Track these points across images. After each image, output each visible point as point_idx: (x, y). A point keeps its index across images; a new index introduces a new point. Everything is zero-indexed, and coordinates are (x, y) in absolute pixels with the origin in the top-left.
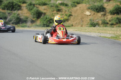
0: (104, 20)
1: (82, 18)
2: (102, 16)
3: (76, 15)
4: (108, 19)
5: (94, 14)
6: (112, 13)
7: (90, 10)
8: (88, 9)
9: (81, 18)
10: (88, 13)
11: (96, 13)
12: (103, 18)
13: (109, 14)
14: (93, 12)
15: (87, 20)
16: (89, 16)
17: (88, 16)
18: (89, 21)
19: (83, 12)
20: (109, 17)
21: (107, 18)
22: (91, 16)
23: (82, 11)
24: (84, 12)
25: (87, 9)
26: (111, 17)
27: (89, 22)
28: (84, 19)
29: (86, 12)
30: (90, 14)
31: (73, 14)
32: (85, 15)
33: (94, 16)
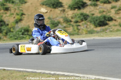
0: (65, 17)
2: (61, 12)
3: (29, 13)
4: (70, 16)
5: (51, 11)
6: (72, 8)
8: (42, 5)
10: (43, 10)
11: (53, 9)
12: (63, 15)
13: (69, 10)
14: (49, 9)
16: (46, 14)
17: (44, 13)
19: (36, 9)
20: (70, 13)
21: (68, 15)
22: (47, 13)
23: (35, 8)
24: (38, 9)
25: (40, 5)
26: (73, 14)
27: (47, 21)
29: (40, 9)
30: (46, 11)
31: (25, 12)
33: (52, 12)
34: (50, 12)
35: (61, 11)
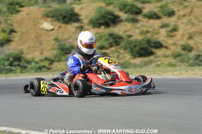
1: (38, 37)
2: (76, 30)
3: (23, 30)
5: (60, 27)
6: (96, 23)
7: (49, 19)
8: (45, 17)
9: (35, 37)
10: (47, 25)
11: (63, 25)
13: (90, 27)
14: (58, 24)
15: (48, 41)
17: (47, 30)
18: (53, 42)
19: (35, 23)
22: (54, 31)
23: (34, 21)
24: (38, 23)
25: (43, 17)
26: (97, 33)
27: (53, 45)
28: (42, 38)
29: (42, 24)
30: (52, 27)
31: (16, 28)
32: (42, 29)
33: (61, 30)
34: (57, 30)
35: (77, 28)
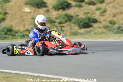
0: (49, 17)
1: (22, 17)
3: (13, 13)
4: (54, 16)
5: (35, 11)
6: (57, 8)
7: (28, 6)
8: (26, 4)
9: (20, 17)
10: (27, 9)
11: (37, 9)
13: (53, 10)
14: (33, 9)
15: (28, 19)
16: (30, 14)
17: (27, 13)
18: (31, 20)
20: (54, 14)
21: (52, 15)
23: (19, 7)
24: (21, 8)
25: (24, 4)
26: (57, 14)
27: (31, 22)
28: (24, 18)
29: (24, 9)
30: (30, 11)
31: (8, 11)
32: (24, 12)
34: (33, 12)
35: (45, 11)
